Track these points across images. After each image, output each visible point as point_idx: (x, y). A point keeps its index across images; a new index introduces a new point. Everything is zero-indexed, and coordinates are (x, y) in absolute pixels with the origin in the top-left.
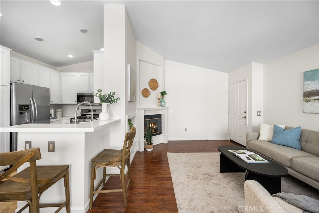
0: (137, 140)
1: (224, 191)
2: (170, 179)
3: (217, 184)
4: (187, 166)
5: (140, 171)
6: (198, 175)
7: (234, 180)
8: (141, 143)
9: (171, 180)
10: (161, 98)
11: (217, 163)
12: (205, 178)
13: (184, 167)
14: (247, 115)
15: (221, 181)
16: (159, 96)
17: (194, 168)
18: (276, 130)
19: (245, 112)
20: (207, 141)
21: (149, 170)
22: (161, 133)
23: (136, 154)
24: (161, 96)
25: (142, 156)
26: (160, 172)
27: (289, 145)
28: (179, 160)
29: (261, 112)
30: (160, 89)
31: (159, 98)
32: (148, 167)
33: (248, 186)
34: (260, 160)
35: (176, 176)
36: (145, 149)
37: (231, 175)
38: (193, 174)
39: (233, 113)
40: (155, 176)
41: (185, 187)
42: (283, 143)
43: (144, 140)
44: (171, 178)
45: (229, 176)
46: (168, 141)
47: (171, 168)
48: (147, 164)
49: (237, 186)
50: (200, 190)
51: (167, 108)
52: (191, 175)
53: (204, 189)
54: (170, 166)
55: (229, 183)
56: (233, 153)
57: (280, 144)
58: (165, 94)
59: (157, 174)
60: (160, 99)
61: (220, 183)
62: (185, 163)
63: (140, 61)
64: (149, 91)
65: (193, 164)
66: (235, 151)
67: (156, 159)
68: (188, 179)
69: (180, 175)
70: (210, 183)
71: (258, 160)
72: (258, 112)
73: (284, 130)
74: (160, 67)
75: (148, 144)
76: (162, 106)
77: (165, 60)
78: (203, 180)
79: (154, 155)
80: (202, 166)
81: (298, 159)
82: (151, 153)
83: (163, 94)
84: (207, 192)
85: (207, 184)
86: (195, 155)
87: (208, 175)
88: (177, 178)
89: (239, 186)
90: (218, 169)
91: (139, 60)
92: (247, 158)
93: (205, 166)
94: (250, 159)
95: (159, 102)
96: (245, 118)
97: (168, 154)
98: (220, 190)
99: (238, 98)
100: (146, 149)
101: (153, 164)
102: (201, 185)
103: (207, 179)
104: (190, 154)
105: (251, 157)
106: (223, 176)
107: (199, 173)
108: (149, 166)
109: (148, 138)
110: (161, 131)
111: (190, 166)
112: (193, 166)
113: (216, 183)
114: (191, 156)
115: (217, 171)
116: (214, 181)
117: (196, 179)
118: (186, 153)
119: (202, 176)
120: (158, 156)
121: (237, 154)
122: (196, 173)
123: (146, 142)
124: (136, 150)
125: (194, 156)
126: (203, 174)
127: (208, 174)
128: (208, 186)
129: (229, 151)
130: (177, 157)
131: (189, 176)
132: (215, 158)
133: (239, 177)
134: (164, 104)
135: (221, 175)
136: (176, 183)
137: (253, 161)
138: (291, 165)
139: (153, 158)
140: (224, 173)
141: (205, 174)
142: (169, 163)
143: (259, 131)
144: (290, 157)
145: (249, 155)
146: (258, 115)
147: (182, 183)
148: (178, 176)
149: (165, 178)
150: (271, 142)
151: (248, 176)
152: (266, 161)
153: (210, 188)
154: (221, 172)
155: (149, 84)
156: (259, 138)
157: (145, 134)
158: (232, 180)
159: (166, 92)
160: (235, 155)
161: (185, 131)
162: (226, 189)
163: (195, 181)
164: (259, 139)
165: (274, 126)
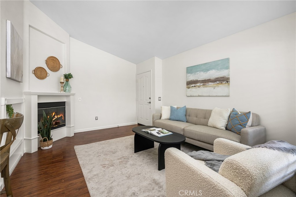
0: (24, 138)
1: (140, 169)
2: (81, 175)
3: (133, 165)
4: (100, 155)
5: (31, 179)
6: (114, 161)
7: (147, 156)
8: (32, 141)
9: (83, 176)
10: (65, 82)
11: (131, 145)
12: (122, 162)
13: (98, 157)
14: (152, 101)
15: (137, 161)
16: (63, 80)
17: (109, 155)
18: (172, 110)
19: (150, 98)
20: (118, 127)
21: (47, 174)
22: (64, 125)
23: (22, 158)
24: (65, 79)
25: (35, 159)
26: (66, 171)
27: (180, 120)
28: (90, 151)
29: (160, 97)
30: (63, 71)
31: (62, 81)
32: (45, 170)
33: (169, 154)
34: (167, 133)
35: (89, 169)
36: (39, 148)
37: (144, 152)
38: (108, 162)
39: (141, 100)
40: (58, 178)
41: (101, 179)
42: (177, 119)
43: (38, 135)
44: (82, 173)
45: (142, 154)
46: (74, 133)
47: (81, 163)
48: (43, 166)
49: (150, 160)
50: (118, 175)
51: (74, 95)
52: (107, 163)
53: (122, 173)
54: (79, 160)
55: (144, 160)
56: (146, 131)
57: (175, 120)
58: (71, 78)
59: (61, 175)
60: (63, 83)
61: (136, 162)
62: (98, 153)
63: (31, 28)
64: (46, 72)
65: (107, 152)
66: (147, 130)
67: (58, 157)
68: (103, 168)
69: (94, 167)
70: (127, 165)
71: (166, 133)
72: (159, 97)
73: (177, 109)
74: (63, 44)
75: (45, 140)
76: (67, 91)
77: (70, 37)
78: (120, 164)
79: (54, 153)
80: (116, 151)
81: (188, 128)
82: (50, 151)
83: (68, 77)
84: (126, 175)
85: (124, 168)
86: (108, 142)
87: (124, 159)
88: (90, 172)
89: (151, 160)
90: (132, 150)
91: (30, 26)
92: (158, 133)
93: (120, 150)
94: (160, 134)
95: (62, 87)
96: (150, 103)
97: (76, 147)
98: (137, 169)
99: (145, 87)
100: (42, 148)
101: (54, 164)
102: (119, 170)
103: (124, 163)
104: (103, 142)
105: (160, 132)
106: (137, 156)
107: (115, 159)
108: (47, 168)
109: (45, 133)
110: (65, 123)
111: (104, 155)
112: (108, 153)
113: (133, 163)
114: (104, 144)
115: (132, 152)
116: (131, 162)
117: (113, 166)
118: (98, 142)
119: (118, 161)
120: (62, 153)
121: (149, 132)
122: (112, 160)
123: (42, 139)
124: (24, 151)
125: (107, 144)
126: (119, 159)
127: (124, 157)
128: (126, 169)
129: (142, 131)
130: (87, 148)
131: (104, 165)
132: (128, 141)
133: (150, 152)
134: (69, 90)
135: (136, 155)
136: (89, 177)
137: (162, 135)
138: (183, 133)
139: (53, 157)
140: (138, 153)
141: (121, 158)
142: (78, 157)
143: (161, 112)
144: (183, 128)
145: (159, 131)
146: (159, 100)
147: (97, 175)
148: (92, 169)
149: (73, 176)
150: (170, 119)
151: (160, 148)
152: (171, 133)
153: (128, 170)
154: (135, 152)
155: (47, 62)
156: (162, 117)
157: (39, 128)
158: (145, 156)
159: (72, 75)
160: (148, 133)
161: (96, 119)
162: (141, 166)
163: (112, 168)
164: (161, 119)
165: (171, 107)
